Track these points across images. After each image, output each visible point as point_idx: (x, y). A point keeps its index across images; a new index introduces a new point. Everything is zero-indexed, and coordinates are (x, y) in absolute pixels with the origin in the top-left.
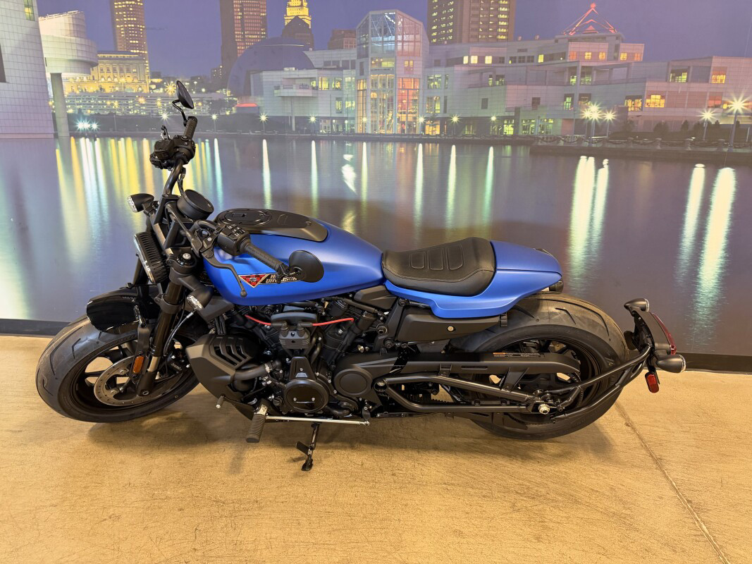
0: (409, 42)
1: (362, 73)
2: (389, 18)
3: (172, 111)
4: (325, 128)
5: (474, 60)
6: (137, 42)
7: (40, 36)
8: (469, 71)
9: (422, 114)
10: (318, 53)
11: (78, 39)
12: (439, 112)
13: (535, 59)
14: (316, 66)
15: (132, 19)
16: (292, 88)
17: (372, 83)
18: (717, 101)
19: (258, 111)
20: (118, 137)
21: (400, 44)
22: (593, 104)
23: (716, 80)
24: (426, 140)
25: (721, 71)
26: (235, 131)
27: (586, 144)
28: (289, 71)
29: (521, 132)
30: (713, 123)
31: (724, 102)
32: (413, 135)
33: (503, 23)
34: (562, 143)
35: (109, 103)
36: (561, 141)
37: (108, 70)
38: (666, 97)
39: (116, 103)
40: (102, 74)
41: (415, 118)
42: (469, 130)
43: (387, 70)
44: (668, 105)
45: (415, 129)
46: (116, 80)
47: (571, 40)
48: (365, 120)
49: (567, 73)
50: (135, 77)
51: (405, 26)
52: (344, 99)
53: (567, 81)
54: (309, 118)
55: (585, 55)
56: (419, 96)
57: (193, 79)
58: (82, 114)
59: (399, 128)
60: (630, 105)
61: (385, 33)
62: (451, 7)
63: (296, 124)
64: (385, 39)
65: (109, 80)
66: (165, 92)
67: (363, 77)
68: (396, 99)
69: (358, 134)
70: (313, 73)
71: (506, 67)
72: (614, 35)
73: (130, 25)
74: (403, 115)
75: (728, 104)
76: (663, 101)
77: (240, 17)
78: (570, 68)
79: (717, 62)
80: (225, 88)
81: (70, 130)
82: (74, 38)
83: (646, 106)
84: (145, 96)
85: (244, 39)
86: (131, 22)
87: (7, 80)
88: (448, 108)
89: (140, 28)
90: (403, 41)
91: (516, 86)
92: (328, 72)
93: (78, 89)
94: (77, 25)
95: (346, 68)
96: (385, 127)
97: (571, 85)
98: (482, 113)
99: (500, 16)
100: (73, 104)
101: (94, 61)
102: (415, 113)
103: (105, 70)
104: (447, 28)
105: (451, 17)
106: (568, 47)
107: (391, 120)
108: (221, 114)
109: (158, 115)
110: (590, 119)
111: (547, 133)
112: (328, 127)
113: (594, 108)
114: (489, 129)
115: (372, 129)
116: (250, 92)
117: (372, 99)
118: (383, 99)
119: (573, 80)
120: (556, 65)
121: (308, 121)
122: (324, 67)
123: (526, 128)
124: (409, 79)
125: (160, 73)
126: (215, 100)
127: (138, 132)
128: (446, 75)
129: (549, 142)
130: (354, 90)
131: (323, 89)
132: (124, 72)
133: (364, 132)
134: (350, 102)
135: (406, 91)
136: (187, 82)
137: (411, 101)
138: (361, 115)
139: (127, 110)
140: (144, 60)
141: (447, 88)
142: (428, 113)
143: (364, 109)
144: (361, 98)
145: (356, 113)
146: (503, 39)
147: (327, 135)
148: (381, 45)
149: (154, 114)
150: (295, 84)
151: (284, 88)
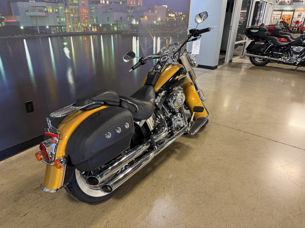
1: (66, 5)
5: (104, 2)
8: (103, 6)
9: (90, 23)
12: (95, 22)
13: (120, 2)
14: (45, 1)
16: (35, 11)
17: (71, 10)
18: (156, 18)
23: (155, 12)
24: (93, 34)
25: (156, 9)
27: (134, 32)
28: (32, 2)
29: (119, 29)
30: (156, 24)
32: (88, 32)
41: (88, 25)
42: (105, 29)
43: (75, 4)
45: (88, 29)
49: (127, 8)
52: (60, 17)
54: (45, 26)
55: (131, 3)
56: (88, 16)
59: (83, 29)
63: (39, 30)
67: (66, 7)
68: (80, 18)
69: (68, 33)
70: (44, 4)
71: (112, 5)
74: (84, 24)
75: (158, 19)
76: (147, 18)
83: (144, 20)
88: (98, 21)
91: (115, 13)
92: (51, 4)
95: (59, 2)
96: (78, 29)
97: (129, 13)
98: (108, 23)
102: (88, 23)
107: (80, 27)
110: (134, 24)
111: (125, 29)
112: (55, 31)
113: (134, 20)
114: (110, 29)
115: (73, 30)
116: (12, 13)
117: (72, 17)
118: (76, 17)
119: (129, 11)
120: (125, 6)
121: (45, 28)
122: (50, 1)
123: (120, 28)
124: (84, 9)
128: (96, 8)
129: (126, 32)
130: (64, 13)
131: (50, 12)
133: (70, 32)
134: (63, 18)
135: (84, 13)
137: (86, 18)
138: (68, 24)
141: (97, 13)
142: (92, 23)
143: (69, 21)
144: (67, 16)
145: (66, 23)
147: (55, 34)
150: (36, 9)
151: (31, 11)
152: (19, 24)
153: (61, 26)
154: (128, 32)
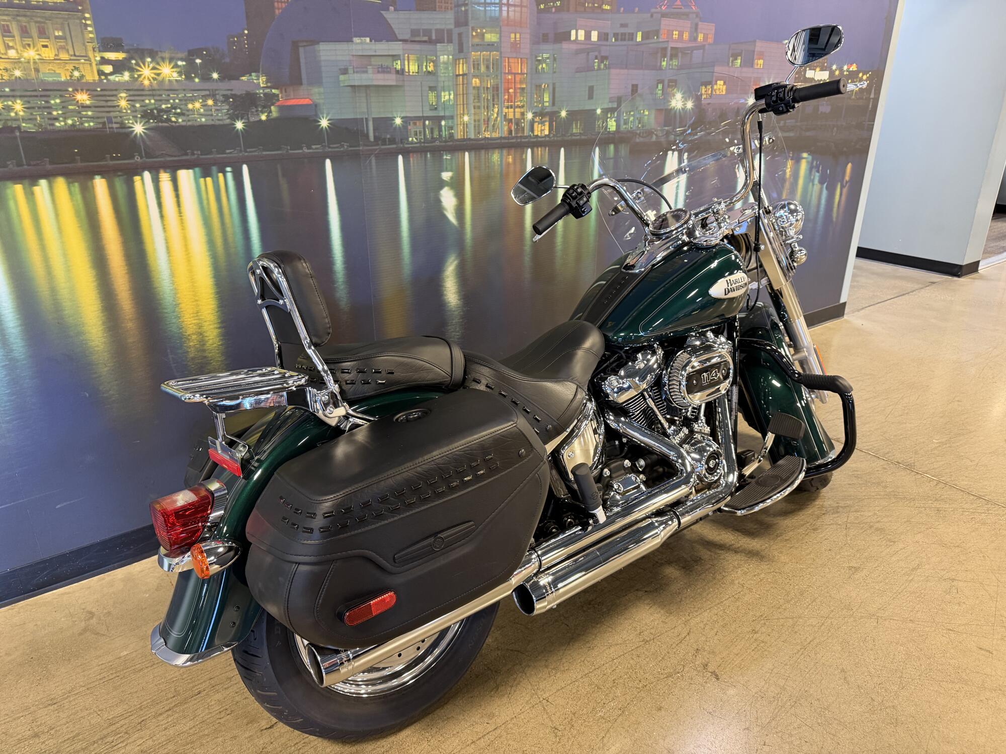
0: (514, 6)
1: (461, 50)
3: (154, 118)
4: (416, 134)
5: (581, 35)
8: (577, 50)
9: (531, 108)
10: (402, 15)
12: (547, 104)
13: (635, 35)
14: (400, 37)
16: (366, 72)
17: (474, 65)
20: (30, 178)
21: (505, 8)
22: (678, 91)
23: (758, 64)
24: (536, 143)
25: (761, 55)
26: (279, 149)
27: (672, 137)
28: (361, 43)
29: (623, 127)
32: (521, 136)
38: (727, 82)
39: (18, 106)
41: (523, 114)
42: (577, 128)
43: (491, 46)
44: (728, 91)
45: (523, 129)
46: (12, 53)
47: (664, 15)
49: (659, 55)
52: (439, 88)
53: (659, 64)
54: (392, 119)
55: (673, 35)
56: (526, 83)
57: (192, 53)
59: (506, 128)
60: (703, 92)
63: (374, 130)
66: (134, 79)
67: (462, 54)
68: (502, 90)
69: (458, 140)
70: (396, 48)
71: (610, 45)
72: (695, 13)
74: (510, 110)
76: (725, 87)
78: (662, 49)
79: (759, 46)
80: (257, 71)
83: (714, 93)
84: (89, 88)
88: (556, 100)
90: (508, 5)
91: (618, 71)
92: (417, 47)
95: (440, 43)
96: (490, 128)
97: (661, 69)
98: (588, 106)
102: (523, 106)
106: (660, 24)
107: (496, 120)
108: (252, 119)
109: (123, 126)
110: (676, 108)
111: (643, 126)
112: (420, 133)
113: (679, 96)
114: (595, 125)
115: (475, 132)
116: (301, 79)
117: (474, 88)
118: (487, 88)
119: (664, 64)
120: (651, 45)
121: (392, 124)
122: (413, 39)
123: (626, 123)
124: (516, 60)
125: (121, 39)
126: (239, 93)
127: (80, 164)
128: (554, 55)
129: (645, 137)
130: (451, 75)
131: (411, 74)
132: (31, 37)
133: (465, 137)
134: (447, 93)
135: (513, 76)
136: (182, 60)
137: (518, 91)
138: (462, 112)
139: (49, 119)
140: (78, 11)
141: (555, 72)
142: (536, 106)
143: (465, 103)
144: (461, 86)
145: (455, 109)
146: (607, 10)
147: (418, 145)
148: (483, 9)
149: (115, 126)
150: (370, 65)
151: (354, 72)
152: (316, 112)
153: (437, 120)
154: (654, 137)
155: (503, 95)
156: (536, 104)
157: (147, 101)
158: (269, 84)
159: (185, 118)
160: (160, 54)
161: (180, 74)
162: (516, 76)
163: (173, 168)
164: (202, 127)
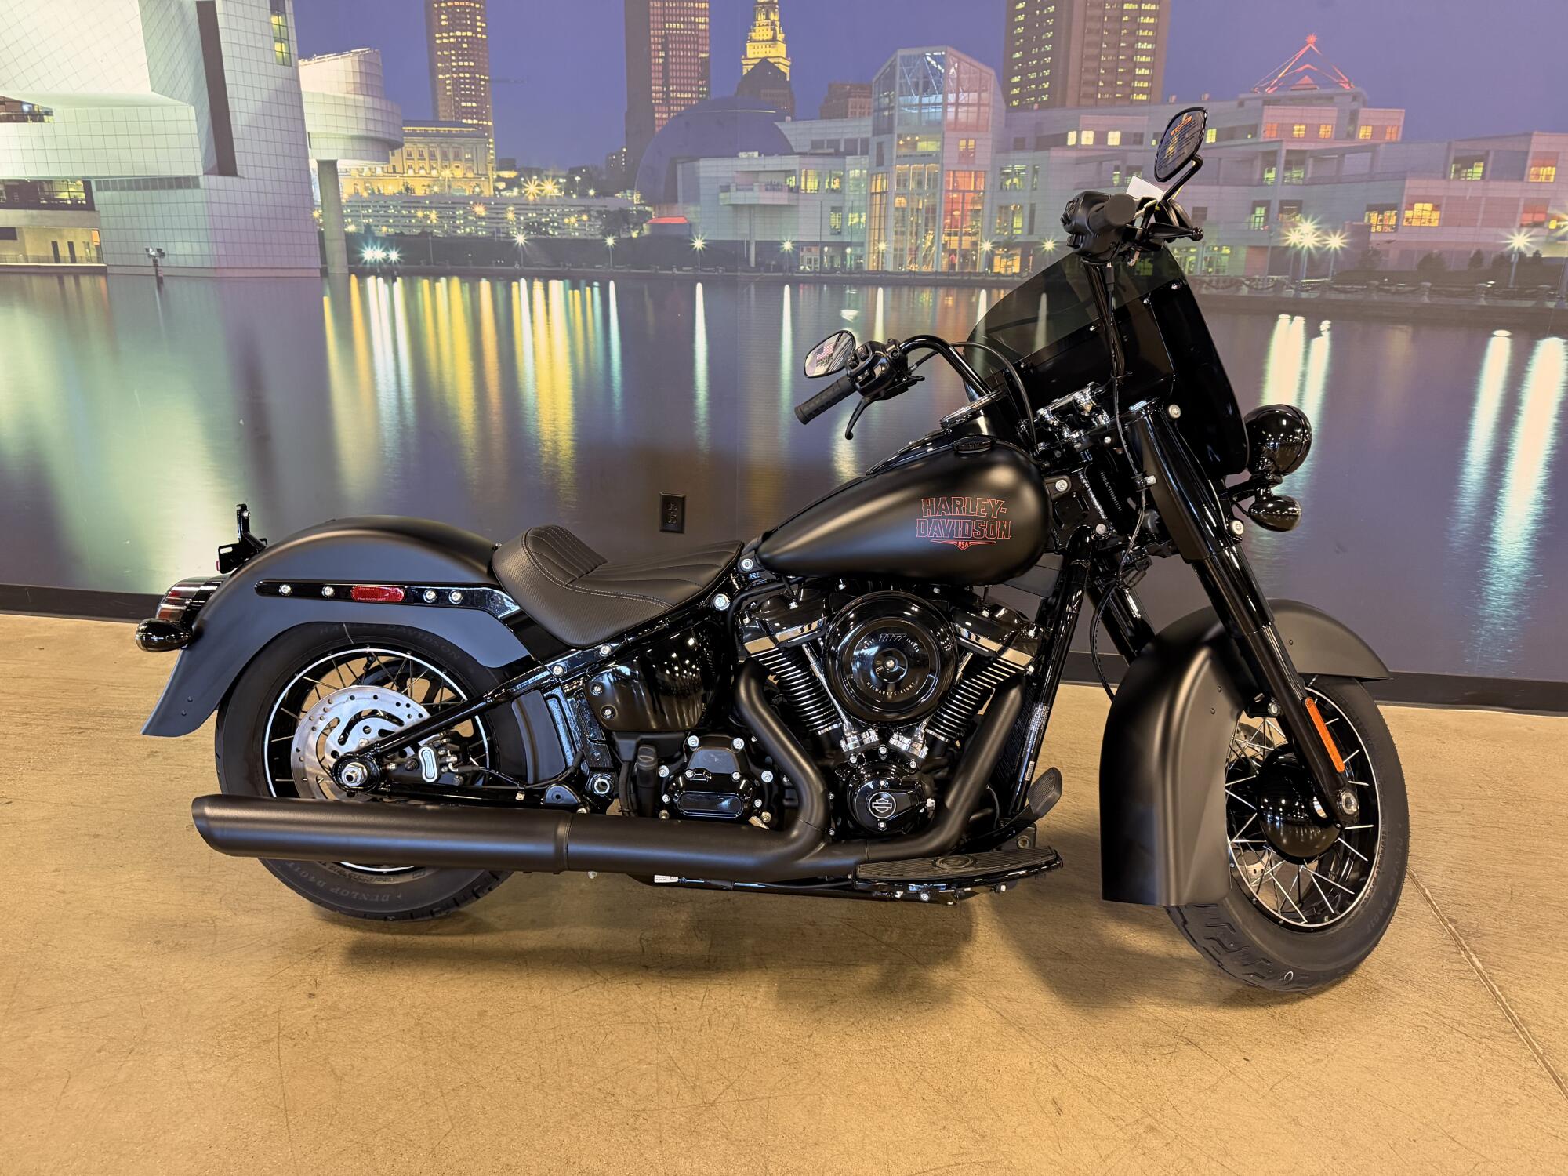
0: (968, 105)
1: (880, 162)
2: (933, 62)
3: (535, 230)
4: (810, 261)
5: (1088, 138)
6: (474, 105)
7: (300, 94)
8: (1078, 159)
9: (989, 237)
10: (802, 125)
11: (369, 99)
12: (1019, 232)
14: (796, 151)
15: (466, 64)
16: (752, 190)
17: (898, 181)
18: (1537, 216)
19: (689, 230)
20: (434, 276)
21: (951, 109)
22: (1306, 220)
23: (1538, 175)
24: (996, 283)
25: (1547, 160)
26: (648, 268)
27: (1290, 293)
28: (748, 158)
30: (1530, 255)
31: (1553, 217)
32: (970, 273)
33: (1142, 72)
34: (1245, 291)
35: (420, 214)
36: (1244, 287)
37: (421, 155)
38: (1443, 207)
39: (433, 215)
40: (410, 163)
41: (975, 244)
43: (926, 157)
44: (1445, 222)
45: (974, 263)
46: (434, 173)
47: (1268, 102)
48: (882, 246)
49: (1258, 163)
50: (471, 168)
51: (962, 76)
52: (846, 209)
53: (1257, 176)
54: (780, 243)
55: (1293, 130)
56: (983, 204)
57: (573, 171)
58: (374, 234)
59: (945, 261)
60: (1374, 222)
61: (925, 90)
62: (1048, 41)
63: (757, 255)
64: (926, 100)
65: (422, 172)
66: (521, 195)
67: (881, 169)
68: (941, 210)
69: (869, 272)
70: (791, 162)
71: (1144, 151)
72: (1348, 94)
73: (462, 75)
74: (953, 238)
75: (1559, 220)
76: (1436, 215)
77: (660, 61)
78: (1266, 154)
79: (1540, 142)
80: (631, 188)
81: (349, 263)
82: (361, 98)
83: (1405, 224)
84: (486, 202)
85: (667, 100)
86: (464, 69)
87: (239, 173)
88: (1037, 225)
89: (480, 80)
90: (957, 104)
92: (819, 160)
93: (366, 189)
94: (367, 74)
95: (852, 153)
96: (920, 259)
97: (1266, 185)
99: (1139, 59)
100: (356, 217)
101: (398, 139)
102: (975, 234)
103: (415, 155)
104: (1038, 81)
105: (1048, 60)
106: (1261, 116)
107: (931, 247)
108: (624, 236)
109: (508, 236)
110: (1300, 246)
111: (1218, 271)
112: (816, 260)
113: (1308, 226)
115: (895, 263)
116: (676, 196)
117: (897, 209)
118: (918, 209)
119: (1270, 176)
120: (1240, 149)
121: (779, 249)
122: (812, 152)
124: (967, 174)
125: (514, 160)
126: (612, 210)
127: (472, 267)
128: (1034, 166)
129: (1223, 288)
130: (864, 193)
131: (808, 191)
132: (449, 160)
133: (880, 269)
134: (857, 215)
135: (961, 194)
136: (563, 177)
137: (969, 213)
138: (876, 238)
139: (454, 227)
140: (485, 137)
141: (1036, 189)
142: (999, 234)
143: (882, 226)
144: (878, 207)
145: (867, 235)
146: (1142, 100)
147: (812, 275)
148: (917, 111)
149: (501, 235)
150: (757, 182)
151: (737, 190)
152: (690, 232)
153: (842, 246)
154: (1244, 289)
155: (942, 217)
156: (998, 231)
157: (530, 215)
158: (643, 202)
159: (561, 232)
160: (545, 173)
161: (560, 190)
162: (966, 194)
163: (546, 278)
164: (575, 240)
